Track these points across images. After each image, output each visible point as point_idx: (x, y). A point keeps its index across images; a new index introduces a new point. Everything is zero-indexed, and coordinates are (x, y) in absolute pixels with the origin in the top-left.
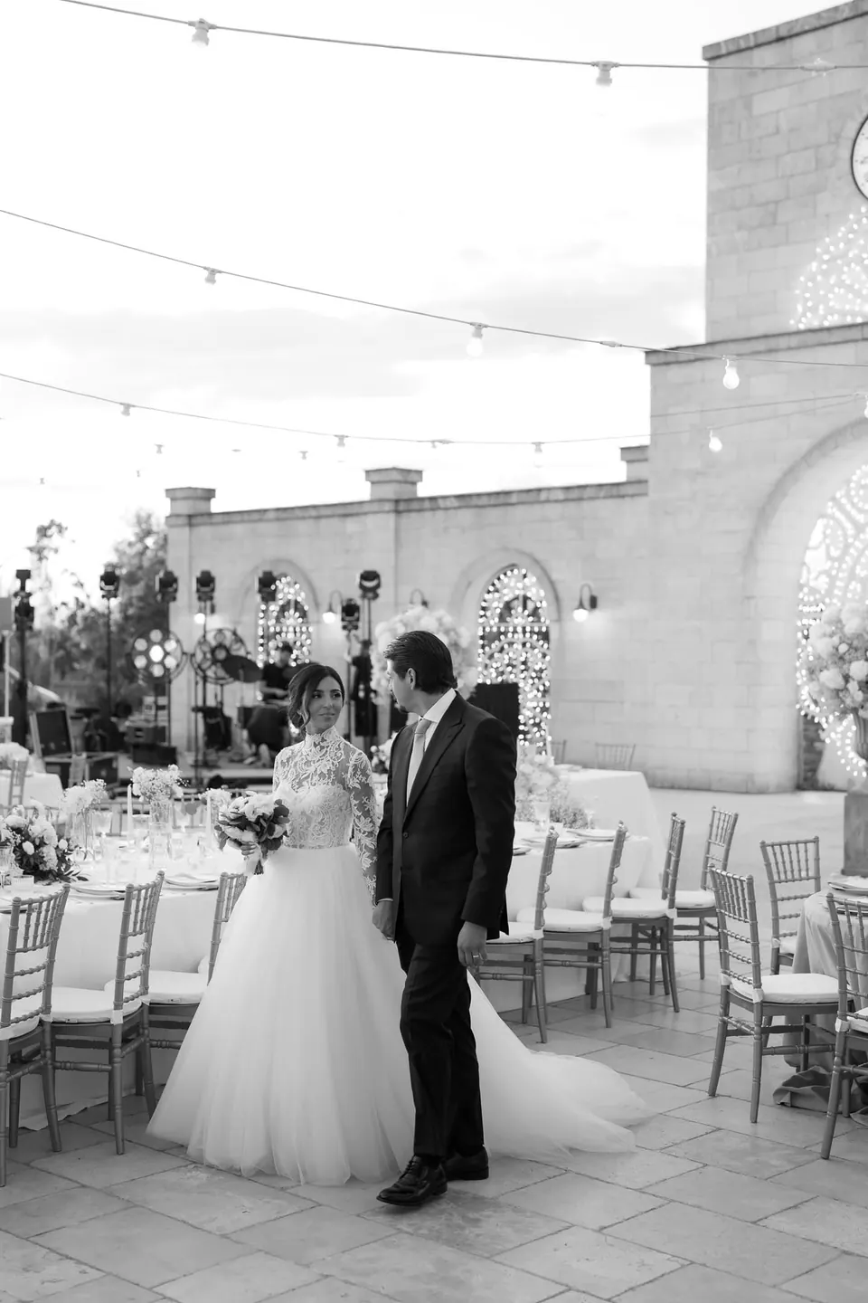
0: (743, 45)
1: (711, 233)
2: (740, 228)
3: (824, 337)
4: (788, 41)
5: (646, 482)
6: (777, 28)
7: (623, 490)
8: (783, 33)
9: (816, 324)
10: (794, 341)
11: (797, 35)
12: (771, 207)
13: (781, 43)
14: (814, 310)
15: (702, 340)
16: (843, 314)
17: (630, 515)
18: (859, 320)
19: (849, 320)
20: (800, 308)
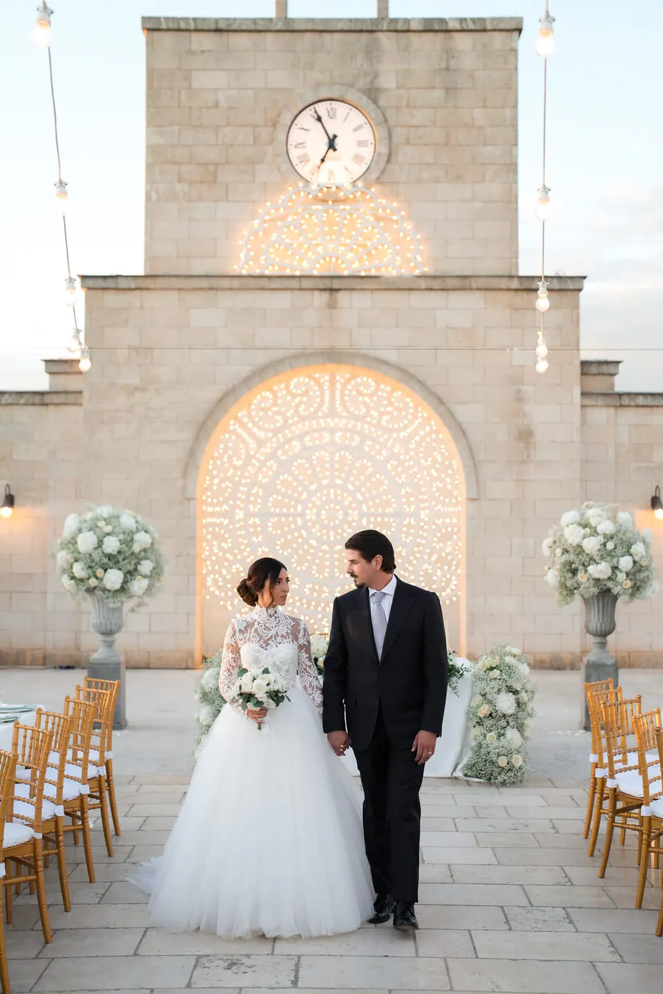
0: (183, 25)
1: (151, 180)
2: (180, 181)
3: (265, 283)
4: (225, 34)
5: (80, 392)
6: (217, 20)
7: (47, 399)
8: (222, 25)
9: (258, 272)
10: (236, 283)
11: (235, 31)
12: (211, 168)
13: (218, 35)
14: (255, 259)
15: (142, 273)
16: (283, 267)
17: (55, 421)
18: (298, 273)
19: (288, 272)
20: (242, 256)
